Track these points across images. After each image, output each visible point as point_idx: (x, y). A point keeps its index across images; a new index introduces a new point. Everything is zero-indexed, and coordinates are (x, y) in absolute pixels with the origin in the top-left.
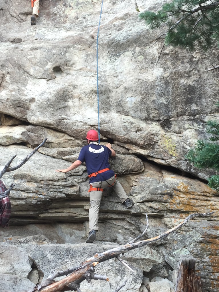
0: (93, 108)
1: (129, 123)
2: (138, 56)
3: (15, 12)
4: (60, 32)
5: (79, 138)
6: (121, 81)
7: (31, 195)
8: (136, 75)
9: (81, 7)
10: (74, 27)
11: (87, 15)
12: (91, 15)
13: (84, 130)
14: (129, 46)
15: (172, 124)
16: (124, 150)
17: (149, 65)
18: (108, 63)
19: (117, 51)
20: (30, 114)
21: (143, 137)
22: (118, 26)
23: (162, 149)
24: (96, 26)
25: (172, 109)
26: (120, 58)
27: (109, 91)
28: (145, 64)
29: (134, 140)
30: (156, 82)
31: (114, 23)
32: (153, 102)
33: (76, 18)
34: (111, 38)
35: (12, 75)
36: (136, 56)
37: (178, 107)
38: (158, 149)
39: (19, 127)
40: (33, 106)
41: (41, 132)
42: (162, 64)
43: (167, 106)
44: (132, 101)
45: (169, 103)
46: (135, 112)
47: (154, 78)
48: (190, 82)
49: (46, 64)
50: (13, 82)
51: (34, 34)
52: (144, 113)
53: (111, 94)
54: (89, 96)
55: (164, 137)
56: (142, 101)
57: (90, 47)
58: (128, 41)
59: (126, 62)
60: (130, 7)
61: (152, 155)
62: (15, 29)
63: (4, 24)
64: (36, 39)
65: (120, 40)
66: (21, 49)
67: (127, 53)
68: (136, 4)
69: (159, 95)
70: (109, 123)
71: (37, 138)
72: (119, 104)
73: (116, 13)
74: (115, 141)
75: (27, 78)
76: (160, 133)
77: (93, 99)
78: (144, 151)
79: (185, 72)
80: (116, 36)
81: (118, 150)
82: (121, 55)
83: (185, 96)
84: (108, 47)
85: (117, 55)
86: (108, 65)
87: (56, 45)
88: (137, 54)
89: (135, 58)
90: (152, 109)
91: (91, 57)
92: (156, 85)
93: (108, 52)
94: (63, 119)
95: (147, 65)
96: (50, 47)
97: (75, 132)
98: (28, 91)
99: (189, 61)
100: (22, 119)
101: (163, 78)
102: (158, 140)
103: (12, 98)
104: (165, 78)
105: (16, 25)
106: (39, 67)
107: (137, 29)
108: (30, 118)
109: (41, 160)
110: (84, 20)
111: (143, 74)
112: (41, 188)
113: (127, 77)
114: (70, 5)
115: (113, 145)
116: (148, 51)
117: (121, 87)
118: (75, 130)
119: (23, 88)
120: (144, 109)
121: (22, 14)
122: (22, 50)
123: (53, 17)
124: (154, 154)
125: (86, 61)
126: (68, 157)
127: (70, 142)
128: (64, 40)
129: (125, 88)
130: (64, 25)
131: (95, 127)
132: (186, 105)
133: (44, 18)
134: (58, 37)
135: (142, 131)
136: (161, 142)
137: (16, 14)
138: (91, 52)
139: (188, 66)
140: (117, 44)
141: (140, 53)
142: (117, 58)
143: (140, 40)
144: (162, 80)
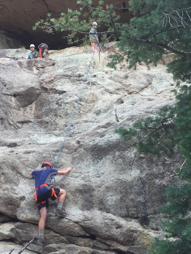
0: (77, 206)
1: (110, 220)
2: (118, 159)
3: (13, 121)
4: (51, 137)
5: (63, 234)
6: (103, 181)
8: (116, 175)
9: (70, 117)
10: (63, 133)
11: (74, 124)
12: (78, 123)
13: (68, 227)
14: (110, 151)
15: (150, 221)
16: (105, 247)
17: (128, 167)
18: (91, 164)
19: (100, 155)
20: (20, 211)
21: (123, 234)
22: (101, 134)
23: (141, 245)
24: (82, 133)
25: (149, 207)
26: (102, 161)
27: (92, 190)
28: (124, 166)
29: (115, 237)
30: (134, 182)
31: (97, 131)
32: (132, 200)
33: (65, 126)
34: (94, 144)
35: (6, 175)
36: (116, 159)
37: (154, 205)
38: (137, 245)
39: (9, 224)
40: (23, 204)
41: (29, 229)
42: (138, 166)
43: (144, 204)
44: (112, 199)
45: (146, 201)
46: (116, 209)
47: (132, 179)
48: (164, 182)
49: (37, 166)
50: (7, 182)
51: (28, 139)
52: (124, 211)
53: (94, 193)
54: (74, 194)
55: (142, 233)
56: (122, 199)
57: (76, 151)
58: (109, 146)
59: (107, 164)
60: (111, 117)
61: (131, 251)
62: (12, 135)
63: (2, 131)
64: (29, 144)
65: (102, 145)
66: (16, 152)
67: (108, 156)
68: (116, 115)
69: (137, 194)
70: (92, 220)
71: (24, 235)
72: (101, 202)
73: (99, 122)
74: (98, 237)
75: (19, 178)
76: (138, 230)
77: (78, 197)
78: (124, 247)
79: (159, 174)
80: (99, 142)
81: (100, 246)
82: (103, 158)
83: (160, 195)
84: (91, 151)
85: (100, 158)
86: (91, 167)
87: (46, 150)
88: (117, 157)
89: (115, 161)
90: (130, 206)
91: (77, 160)
92: (134, 184)
93: (91, 155)
94: (50, 216)
95: (126, 167)
96: (41, 151)
97: (60, 228)
98: (20, 190)
99: (162, 164)
100: (12, 216)
101: (140, 179)
102: (137, 237)
103: (5, 196)
104: (142, 179)
105: (12, 132)
106: (30, 169)
107: (117, 136)
108: (20, 215)
110: (72, 128)
111: (123, 175)
113: (108, 178)
114: (60, 115)
115: (95, 241)
116: (126, 155)
117: (103, 186)
118: (60, 226)
119: (15, 187)
120: (123, 207)
121: (19, 122)
122: (17, 154)
123: (45, 124)
124: (133, 250)
125: (72, 163)
126: (52, 253)
127: (55, 238)
128: (54, 145)
129: (107, 188)
130: (55, 132)
131: (79, 224)
132: (162, 203)
133: (37, 126)
134: (48, 142)
135: (122, 228)
136: (140, 238)
137: (13, 122)
138: (77, 155)
139: (162, 168)
140: (99, 149)
141: (120, 156)
142: (99, 161)
143: (120, 146)
144: (139, 180)
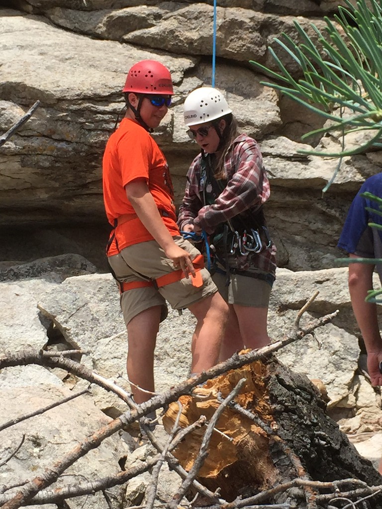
7: (35, 143)
109: (61, 45)
112: (60, 123)
126: (138, 33)
